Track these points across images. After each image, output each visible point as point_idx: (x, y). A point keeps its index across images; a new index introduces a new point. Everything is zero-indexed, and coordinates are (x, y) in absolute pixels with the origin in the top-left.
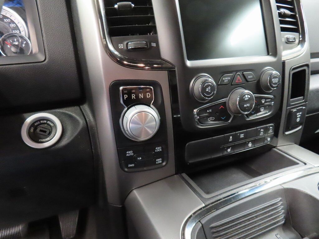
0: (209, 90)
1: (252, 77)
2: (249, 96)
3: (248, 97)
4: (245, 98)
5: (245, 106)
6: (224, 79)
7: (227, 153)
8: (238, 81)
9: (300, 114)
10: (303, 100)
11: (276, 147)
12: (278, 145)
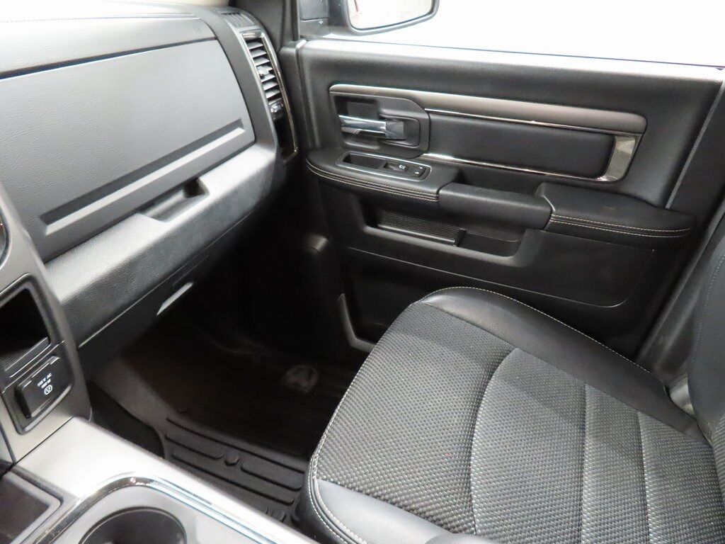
9: (47, 380)
10: (49, 343)
11: (14, 464)
12: (17, 459)
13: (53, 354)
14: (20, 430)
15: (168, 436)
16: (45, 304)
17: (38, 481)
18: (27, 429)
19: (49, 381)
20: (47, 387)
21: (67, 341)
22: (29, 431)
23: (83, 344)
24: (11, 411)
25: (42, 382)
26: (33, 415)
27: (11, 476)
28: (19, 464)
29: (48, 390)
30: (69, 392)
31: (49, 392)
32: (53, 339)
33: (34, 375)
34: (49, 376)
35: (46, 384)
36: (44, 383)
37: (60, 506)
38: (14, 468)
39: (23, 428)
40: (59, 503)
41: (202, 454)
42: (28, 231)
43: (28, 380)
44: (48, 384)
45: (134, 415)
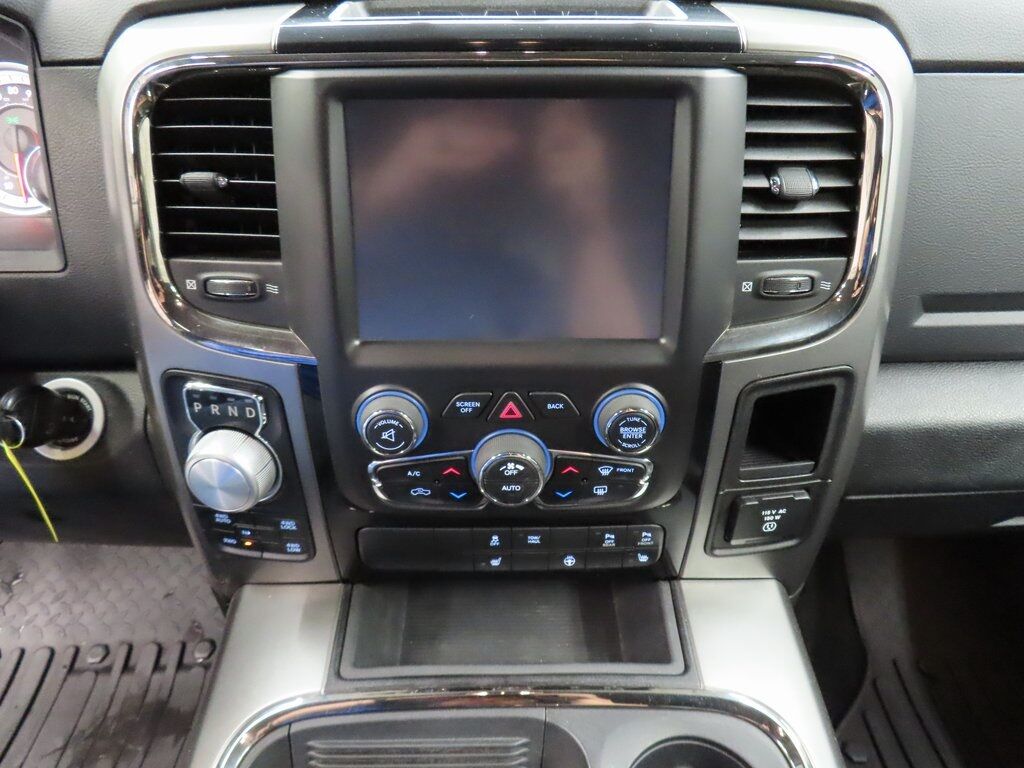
0: (390, 436)
1: (561, 406)
2: (521, 468)
3: (516, 469)
4: (506, 469)
5: (504, 488)
6: (458, 404)
7: (487, 569)
8: (508, 413)
9: (777, 514)
10: (811, 472)
11: (678, 578)
12: (684, 576)
13: (807, 489)
14: (709, 548)
15: (878, 683)
16: (843, 418)
17: (684, 621)
18: (717, 552)
19: (778, 517)
20: (771, 521)
21: (836, 483)
22: (716, 556)
23: (854, 498)
24: (714, 520)
25: (769, 512)
26: (734, 542)
27: (665, 587)
28: (682, 582)
29: (769, 527)
30: (792, 547)
31: (769, 530)
32: (820, 468)
33: (766, 498)
34: (781, 511)
35: (772, 518)
36: (771, 514)
37: (680, 675)
38: (675, 582)
39: (713, 548)
40: (681, 668)
41: (901, 747)
42: (892, 308)
43: (756, 499)
44: (774, 520)
45: (858, 618)
